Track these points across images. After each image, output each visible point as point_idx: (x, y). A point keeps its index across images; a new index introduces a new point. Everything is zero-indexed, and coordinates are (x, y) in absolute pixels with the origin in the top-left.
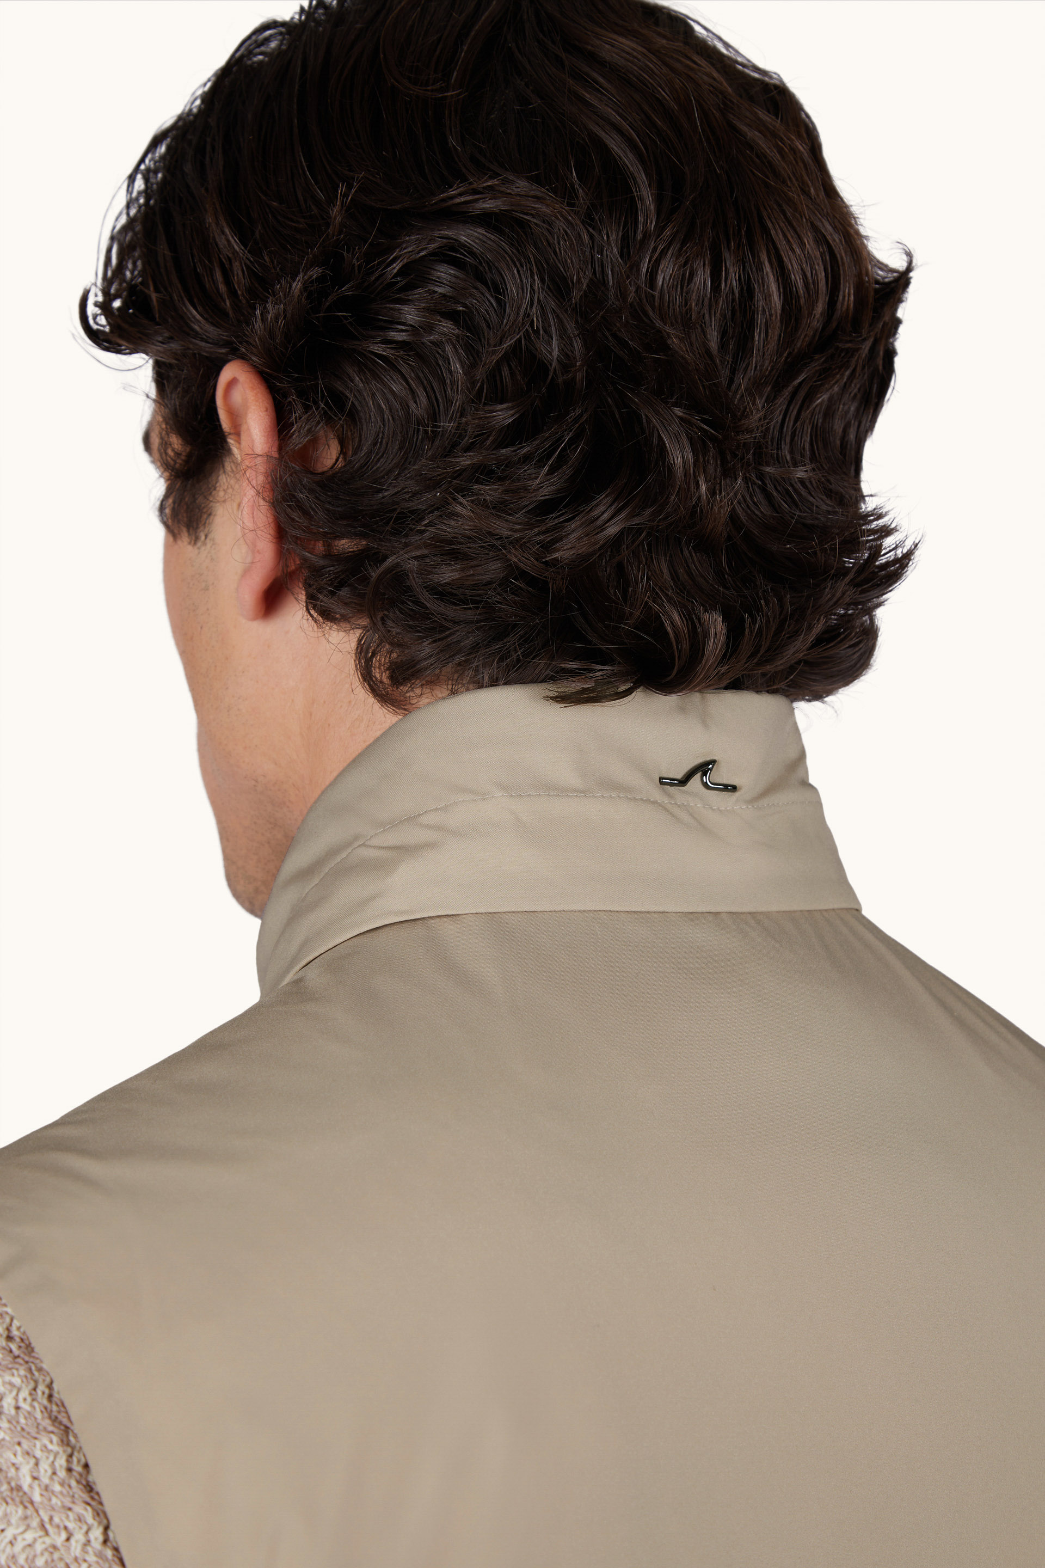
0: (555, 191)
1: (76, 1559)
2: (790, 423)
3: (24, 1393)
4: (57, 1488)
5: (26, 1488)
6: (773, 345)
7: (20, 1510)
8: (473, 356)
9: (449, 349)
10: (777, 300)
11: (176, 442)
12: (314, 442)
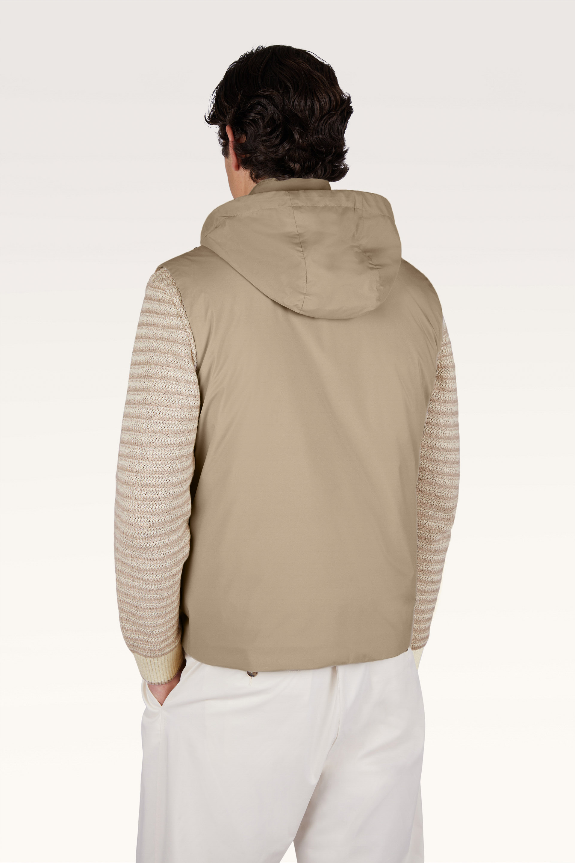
0: (276, 90)
1: (181, 313)
2: (323, 127)
3: (176, 289)
4: (180, 303)
5: (175, 303)
6: (318, 114)
7: (174, 306)
8: (264, 121)
9: (259, 120)
10: (318, 106)
11: (222, 140)
12: (240, 137)
